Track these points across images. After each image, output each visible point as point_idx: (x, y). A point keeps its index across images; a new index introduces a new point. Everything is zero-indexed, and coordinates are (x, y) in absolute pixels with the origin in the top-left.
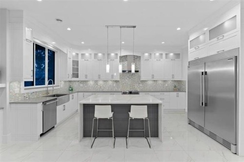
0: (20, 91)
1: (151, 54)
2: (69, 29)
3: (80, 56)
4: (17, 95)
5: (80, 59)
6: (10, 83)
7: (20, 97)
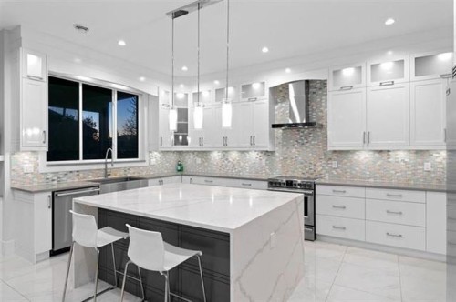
0: (35, 168)
1: (360, 68)
2: (122, 43)
3: (190, 98)
4: (30, 176)
5: (190, 105)
6: (13, 154)
7: (35, 180)
